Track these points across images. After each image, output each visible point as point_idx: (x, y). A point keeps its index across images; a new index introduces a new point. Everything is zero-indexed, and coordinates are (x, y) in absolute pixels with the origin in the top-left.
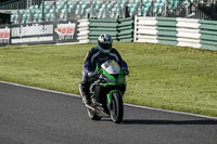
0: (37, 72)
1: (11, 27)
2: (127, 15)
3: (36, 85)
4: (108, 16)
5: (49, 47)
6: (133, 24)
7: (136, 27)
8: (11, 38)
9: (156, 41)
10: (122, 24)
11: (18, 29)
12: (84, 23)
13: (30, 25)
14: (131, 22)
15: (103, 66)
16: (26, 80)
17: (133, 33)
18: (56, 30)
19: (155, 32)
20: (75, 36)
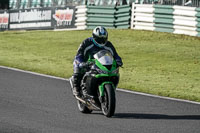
0: (35, 57)
1: (9, 12)
2: (125, 2)
3: (35, 71)
4: (105, 3)
5: (47, 32)
6: (130, 11)
7: (133, 14)
8: (10, 23)
9: (153, 29)
10: (120, 11)
11: (17, 14)
12: (82, 9)
13: (29, 10)
14: (128, 10)
15: (95, 56)
16: (24, 65)
17: (130, 20)
18: (54, 16)
19: (152, 19)
20: (73, 22)
